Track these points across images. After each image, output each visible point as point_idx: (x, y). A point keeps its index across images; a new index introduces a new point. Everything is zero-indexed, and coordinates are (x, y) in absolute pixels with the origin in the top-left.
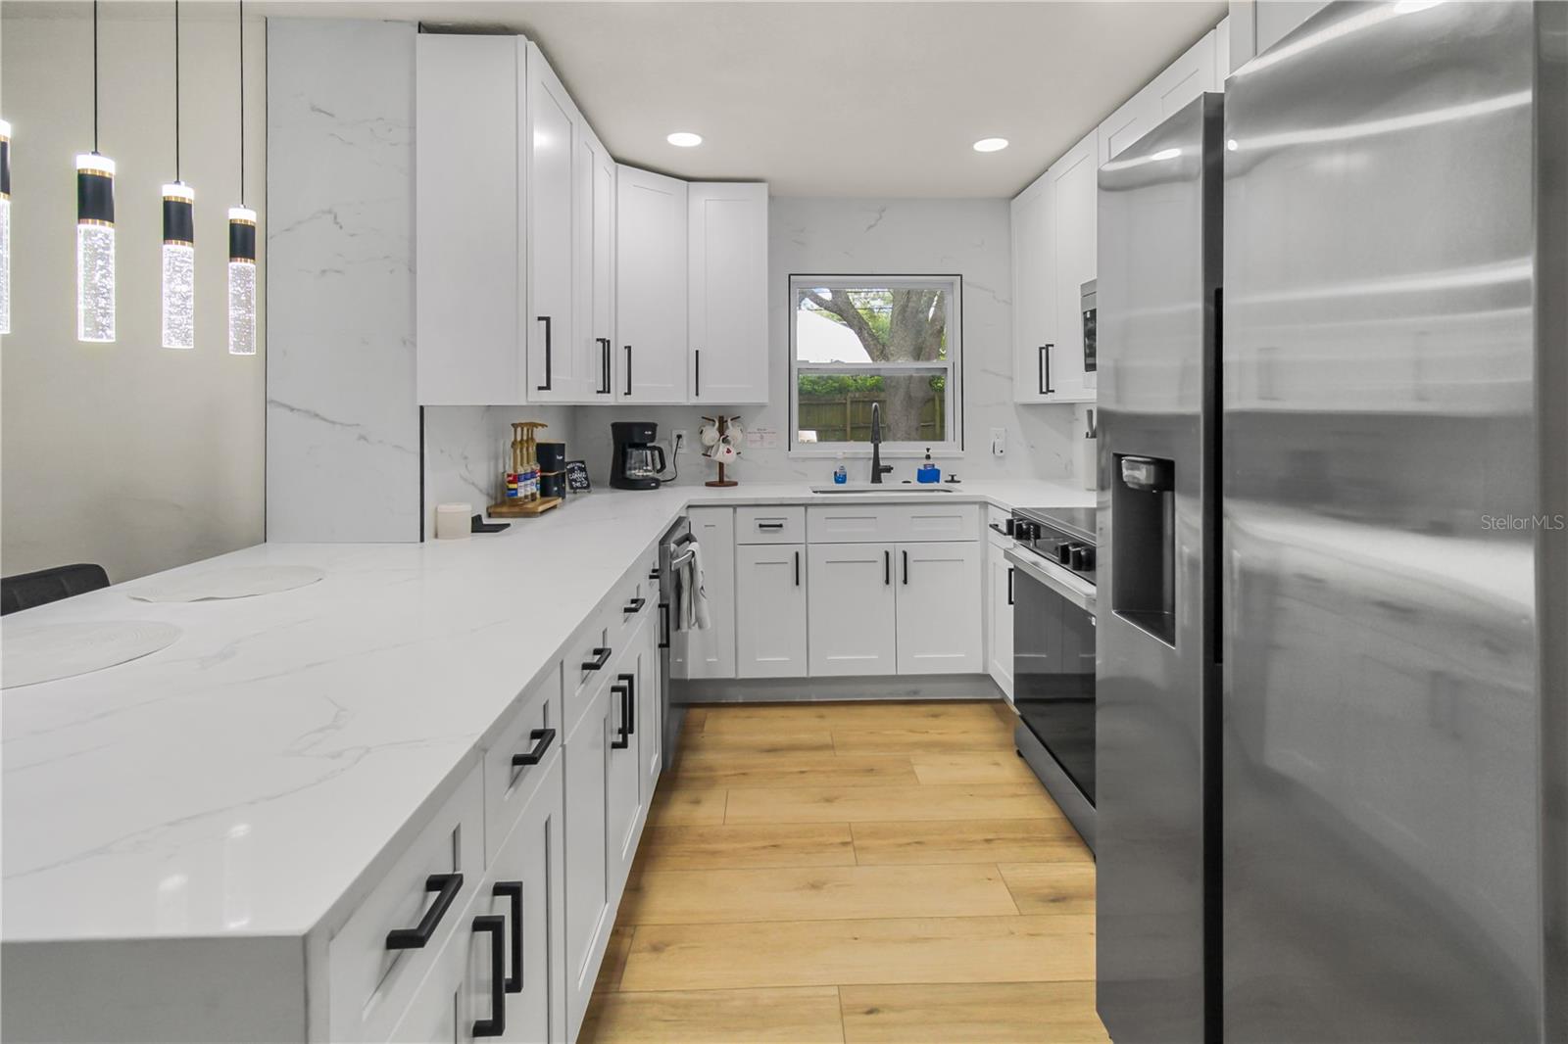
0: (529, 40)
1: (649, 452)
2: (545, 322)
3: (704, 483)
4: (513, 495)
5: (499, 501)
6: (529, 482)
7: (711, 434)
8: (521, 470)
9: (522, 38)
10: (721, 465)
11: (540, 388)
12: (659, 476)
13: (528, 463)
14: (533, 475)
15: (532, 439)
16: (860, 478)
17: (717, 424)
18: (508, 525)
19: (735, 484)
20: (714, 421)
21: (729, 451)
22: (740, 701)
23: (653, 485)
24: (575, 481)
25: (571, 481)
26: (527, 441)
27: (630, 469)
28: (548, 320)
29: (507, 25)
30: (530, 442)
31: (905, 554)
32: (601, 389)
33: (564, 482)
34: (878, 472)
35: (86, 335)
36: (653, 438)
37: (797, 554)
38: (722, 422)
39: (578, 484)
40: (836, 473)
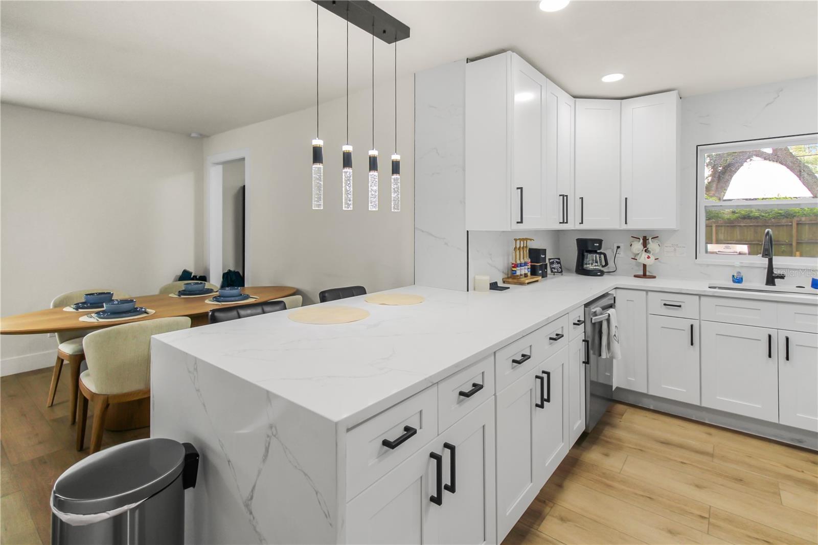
0: (513, 52)
1: (598, 255)
2: (520, 190)
3: (633, 275)
4: (514, 273)
5: (509, 276)
6: (523, 268)
7: (638, 246)
8: (518, 262)
9: (509, 52)
10: (645, 266)
11: (518, 223)
12: (605, 269)
13: (523, 258)
14: (526, 264)
15: (526, 247)
16: (757, 280)
17: (641, 241)
18: (509, 288)
19: (654, 277)
20: (639, 239)
21: (649, 257)
22: (652, 408)
23: (599, 274)
24: (554, 269)
25: (551, 269)
26: (523, 248)
27: (586, 264)
28: (521, 189)
29: (503, 48)
30: (525, 249)
31: (787, 339)
32: (562, 221)
33: (547, 269)
34: (771, 278)
35: (345, 208)
36: (600, 247)
37: (692, 326)
38: (645, 240)
39: (556, 270)
40: (733, 276)
